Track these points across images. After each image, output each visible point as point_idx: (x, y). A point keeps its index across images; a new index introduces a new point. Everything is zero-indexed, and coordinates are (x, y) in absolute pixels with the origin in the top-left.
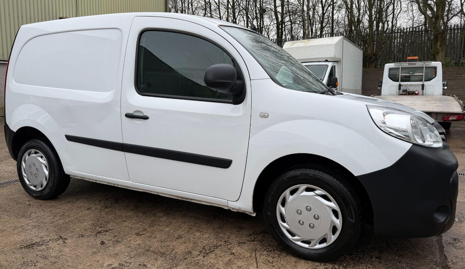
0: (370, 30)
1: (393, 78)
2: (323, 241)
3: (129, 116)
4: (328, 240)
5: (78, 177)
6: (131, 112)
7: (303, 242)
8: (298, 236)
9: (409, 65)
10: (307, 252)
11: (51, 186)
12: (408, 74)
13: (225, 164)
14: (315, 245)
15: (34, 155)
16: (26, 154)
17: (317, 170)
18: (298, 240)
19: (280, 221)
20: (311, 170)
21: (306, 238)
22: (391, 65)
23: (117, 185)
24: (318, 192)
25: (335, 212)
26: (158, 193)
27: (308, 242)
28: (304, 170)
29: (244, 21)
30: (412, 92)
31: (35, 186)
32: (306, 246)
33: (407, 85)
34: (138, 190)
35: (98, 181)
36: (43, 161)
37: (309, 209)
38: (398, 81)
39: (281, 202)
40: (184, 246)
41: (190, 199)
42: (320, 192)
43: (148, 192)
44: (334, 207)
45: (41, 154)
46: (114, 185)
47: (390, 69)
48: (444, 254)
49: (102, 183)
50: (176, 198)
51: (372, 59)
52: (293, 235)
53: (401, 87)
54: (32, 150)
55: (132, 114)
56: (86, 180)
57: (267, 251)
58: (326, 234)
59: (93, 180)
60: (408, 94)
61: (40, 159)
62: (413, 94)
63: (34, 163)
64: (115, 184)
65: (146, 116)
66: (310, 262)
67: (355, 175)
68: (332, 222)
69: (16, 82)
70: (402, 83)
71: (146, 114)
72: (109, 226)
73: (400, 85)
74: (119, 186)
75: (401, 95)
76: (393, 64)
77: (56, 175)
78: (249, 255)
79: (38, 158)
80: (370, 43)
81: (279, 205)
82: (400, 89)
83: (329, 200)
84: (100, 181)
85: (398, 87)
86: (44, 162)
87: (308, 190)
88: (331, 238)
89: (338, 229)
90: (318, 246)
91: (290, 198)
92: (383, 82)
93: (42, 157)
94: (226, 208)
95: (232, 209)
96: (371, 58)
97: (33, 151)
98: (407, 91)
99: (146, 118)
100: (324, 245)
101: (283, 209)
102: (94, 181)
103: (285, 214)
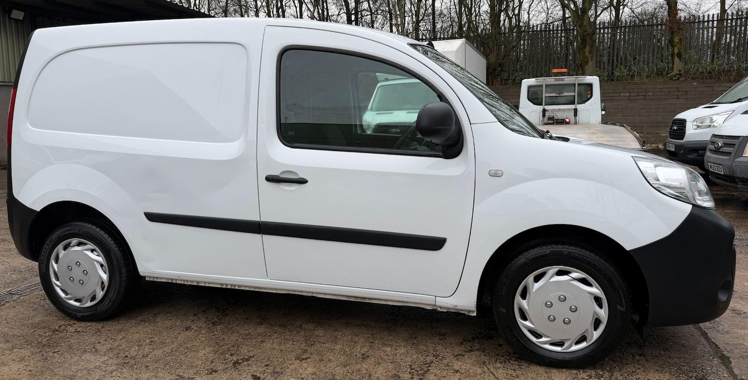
0: (493, 28)
1: (535, 98)
2: (583, 339)
3: (270, 179)
4: (588, 339)
5: (162, 278)
6: (276, 172)
7: (553, 344)
8: (547, 337)
9: (555, 80)
10: (560, 357)
11: (114, 297)
12: (554, 95)
13: (435, 244)
14: (570, 346)
15: (77, 248)
16: (60, 247)
17: (573, 246)
18: (545, 343)
19: (519, 320)
20: (564, 246)
21: (557, 339)
22: (530, 81)
23: (239, 286)
24: (574, 275)
25: (597, 300)
26: (313, 293)
27: (560, 344)
28: (554, 246)
29: (296, 7)
30: (561, 120)
31: (79, 301)
32: (558, 349)
33: (553, 110)
34: (278, 292)
35: (202, 282)
36: (97, 258)
37: (562, 299)
38: (541, 104)
39: (520, 294)
40: (381, 368)
41: (369, 299)
42: (577, 274)
43: (296, 293)
44: (597, 293)
45: (91, 246)
46: (233, 288)
47: (529, 87)
48: (712, 342)
49: (210, 285)
50: (345, 299)
51: (496, 72)
52: (538, 336)
53: (546, 112)
54: (72, 241)
55: (278, 176)
56: (178, 282)
57: (500, 363)
58: (586, 331)
60: (556, 122)
61: (89, 253)
62: (563, 122)
63: (78, 261)
64: (235, 286)
65: (303, 179)
66: (564, 371)
67: (628, 249)
68: (595, 313)
69: (31, 125)
70: (547, 107)
71: (302, 175)
73: (544, 111)
74: (243, 288)
75: (546, 124)
76: (534, 79)
77: (123, 279)
79: (85, 252)
80: (494, 48)
81: (518, 298)
82: (544, 116)
83: (589, 284)
84: (205, 283)
85: (542, 113)
86: (100, 259)
87: (560, 273)
88: (592, 335)
89: (603, 321)
90: (575, 348)
91: (534, 287)
92: (520, 107)
93: (92, 251)
94: (428, 308)
95: (439, 309)
96: (495, 70)
97: (75, 241)
98: (555, 118)
99: (303, 182)
100: (584, 345)
101: (524, 303)
102: (193, 284)
103: (527, 308)
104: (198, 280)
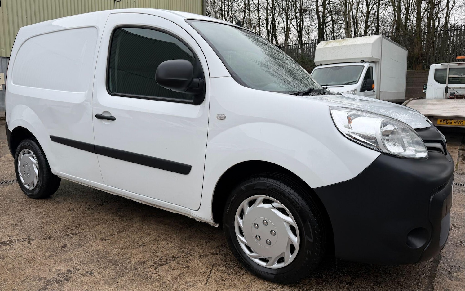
0: (418, 28)
1: (439, 79)
2: (281, 260)
3: (99, 117)
4: (286, 260)
5: (63, 177)
6: (100, 112)
7: (262, 259)
8: (256, 253)
9: (458, 65)
11: (41, 185)
12: (456, 76)
13: (184, 169)
14: (273, 264)
15: (27, 155)
16: (21, 153)
17: (275, 179)
18: (255, 257)
19: (238, 235)
20: (269, 179)
21: (264, 256)
22: (437, 65)
24: (275, 204)
25: (292, 228)
27: (266, 260)
28: (262, 179)
30: (461, 95)
31: (28, 185)
32: (263, 264)
33: (455, 88)
34: (113, 194)
36: (34, 161)
37: (265, 223)
38: (445, 84)
39: (239, 214)
41: (159, 206)
42: (277, 204)
44: (292, 222)
45: (32, 154)
46: (93, 188)
47: (436, 70)
49: (84, 185)
50: (146, 204)
51: (419, 60)
52: (251, 251)
53: (449, 89)
54: (25, 150)
55: (101, 114)
56: (71, 181)
57: (226, 267)
58: (283, 253)
59: (76, 181)
60: (456, 97)
61: (31, 158)
62: (462, 97)
63: (27, 162)
65: (113, 117)
66: (267, 283)
67: (312, 188)
68: (290, 239)
69: (13, 83)
70: (450, 86)
71: (113, 114)
72: (81, 229)
73: (447, 88)
74: (98, 189)
75: (448, 98)
76: (440, 64)
77: (44, 175)
78: (204, 269)
79: (30, 157)
80: (417, 42)
81: (237, 217)
82: (447, 92)
83: (287, 214)
84: (82, 183)
85: (445, 90)
87: (266, 201)
88: (289, 257)
89: (296, 247)
90: (276, 266)
91: (248, 210)
92: (428, 85)
93: (33, 157)
95: (196, 219)
96: (417, 58)
98: (456, 94)
99: (113, 119)
100: (281, 265)
101: (241, 221)
102: (77, 183)
103: (242, 227)
104: (79, 181)
